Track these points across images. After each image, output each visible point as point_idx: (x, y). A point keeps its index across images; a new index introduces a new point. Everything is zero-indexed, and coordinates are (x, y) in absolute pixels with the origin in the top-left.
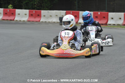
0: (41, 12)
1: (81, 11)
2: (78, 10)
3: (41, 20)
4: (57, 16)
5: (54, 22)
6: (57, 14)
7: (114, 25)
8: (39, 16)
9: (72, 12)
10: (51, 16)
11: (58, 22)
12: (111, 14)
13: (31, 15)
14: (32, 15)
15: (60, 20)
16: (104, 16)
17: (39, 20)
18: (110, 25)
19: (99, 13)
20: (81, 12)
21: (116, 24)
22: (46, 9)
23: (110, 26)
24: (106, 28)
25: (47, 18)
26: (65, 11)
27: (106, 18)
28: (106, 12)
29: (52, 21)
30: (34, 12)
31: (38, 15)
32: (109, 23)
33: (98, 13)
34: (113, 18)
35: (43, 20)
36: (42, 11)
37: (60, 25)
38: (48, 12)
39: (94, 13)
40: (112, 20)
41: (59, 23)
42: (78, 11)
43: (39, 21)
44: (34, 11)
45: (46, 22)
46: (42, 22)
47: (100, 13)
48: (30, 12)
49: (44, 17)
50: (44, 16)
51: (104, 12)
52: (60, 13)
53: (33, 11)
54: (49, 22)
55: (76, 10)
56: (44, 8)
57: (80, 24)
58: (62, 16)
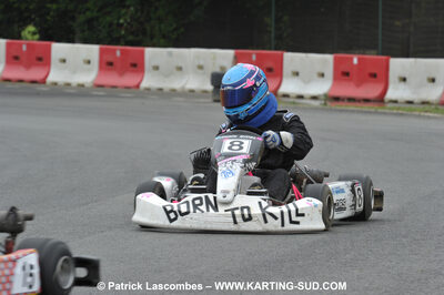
0: (143, 53)
1: (288, 51)
2: (276, 49)
3: (144, 84)
4: (201, 67)
5: (192, 91)
6: (202, 63)
7: (410, 102)
8: (137, 66)
9: (257, 55)
10: (180, 69)
11: (205, 92)
12: (398, 65)
13: (107, 65)
14: (110, 64)
15: (212, 84)
16: (373, 72)
17: (136, 83)
18: (396, 102)
19: (355, 61)
20: (290, 54)
21: (416, 101)
22: (162, 41)
23: (398, 109)
24: (385, 113)
25: (167, 75)
27: (380, 76)
28: (378, 54)
29: (183, 88)
30: (118, 53)
31: (134, 65)
32: (390, 95)
33: (352, 59)
34: (404, 80)
35: (149, 81)
37: (215, 102)
38: (170, 54)
39: (335, 59)
40: (402, 85)
41: (210, 95)
42: (279, 52)
43: (138, 86)
44: (118, 50)
45: (161, 89)
46: (148, 89)
47: (359, 60)
48: (102, 52)
49: (156, 72)
50: (156, 68)
51: (371, 57)
52: (214, 58)
53: (115, 50)
54: (174, 90)
55: (270, 49)
56: (155, 41)
57: (286, 99)
58: (222, 68)
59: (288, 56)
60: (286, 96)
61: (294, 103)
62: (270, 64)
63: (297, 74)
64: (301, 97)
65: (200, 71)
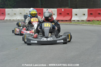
4: (21, 13)
5: (19, 20)
6: (21, 12)
7: (78, 21)
10: (15, 14)
11: (22, 20)
12: (74, 11)
15: (24, 18)
16: (68, 13)
17: (3, 18)
18: (74, 21)
19: (63, 10)
20: (45, 9)
21: (80, 20)
22: (10, 6)
23: (76, 23)
24: (72, 24)
25: (12, 16)
27: (70, 14)
28: (69, 8)
29: (16, 19)
31: (3, 14)
32: (73, 19)
34: (76, 15)
35: (7, 18)
36: (6, 10)
38: (12, 10)
39: (57, 10)
40: (76, 16)
42: (42, 8)
45: (10, 20)
46: (7, 20)
50: (9, 14)
51: (67, 9)
52: (24, 11)
54: (14, 20)
55: (39, 8)
56: (8, 6)
58: (27, 13)
62: (39, 12)
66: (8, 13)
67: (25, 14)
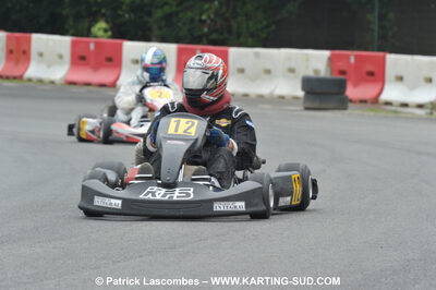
0: (226, 54)
1: (391, 52)
2: (378, 50)
4: (292, 70)
5: (282, 97)
6: (293, 65)
9: (356, 57)
10: (268, 72)
11: (297, 98)
15: (303, 88)
20: (393, 55)
22: (250, 40)
25: (254, 79)
26: (327, 53)
29: (271, 94)
35: (233, 85)
37: (307, 109)
38: (257, 55)
41: (301, 101)
42: (381, 54)
44: (198, 50)
45: (246, 95)
48: (179, 53)
49: (241, 75)
50: (241, 71)
52: (307, 60)
53: (195, 51)
54: (261, 96)
55: (373, 50)
57: (389, 108)
58: (316, 71)
59: (391, 58)
60: (388, 103)
61: (395, 112)
62: (370, 68)
63: (400, 79)
64: (405, 105)
65: (292, 75)
66: (239, 66)
67: (311, 74)
